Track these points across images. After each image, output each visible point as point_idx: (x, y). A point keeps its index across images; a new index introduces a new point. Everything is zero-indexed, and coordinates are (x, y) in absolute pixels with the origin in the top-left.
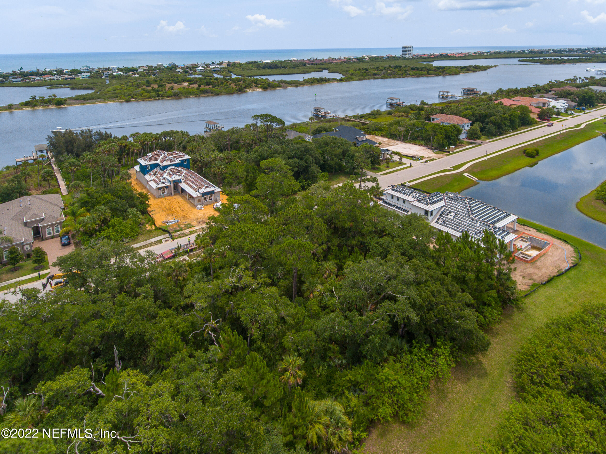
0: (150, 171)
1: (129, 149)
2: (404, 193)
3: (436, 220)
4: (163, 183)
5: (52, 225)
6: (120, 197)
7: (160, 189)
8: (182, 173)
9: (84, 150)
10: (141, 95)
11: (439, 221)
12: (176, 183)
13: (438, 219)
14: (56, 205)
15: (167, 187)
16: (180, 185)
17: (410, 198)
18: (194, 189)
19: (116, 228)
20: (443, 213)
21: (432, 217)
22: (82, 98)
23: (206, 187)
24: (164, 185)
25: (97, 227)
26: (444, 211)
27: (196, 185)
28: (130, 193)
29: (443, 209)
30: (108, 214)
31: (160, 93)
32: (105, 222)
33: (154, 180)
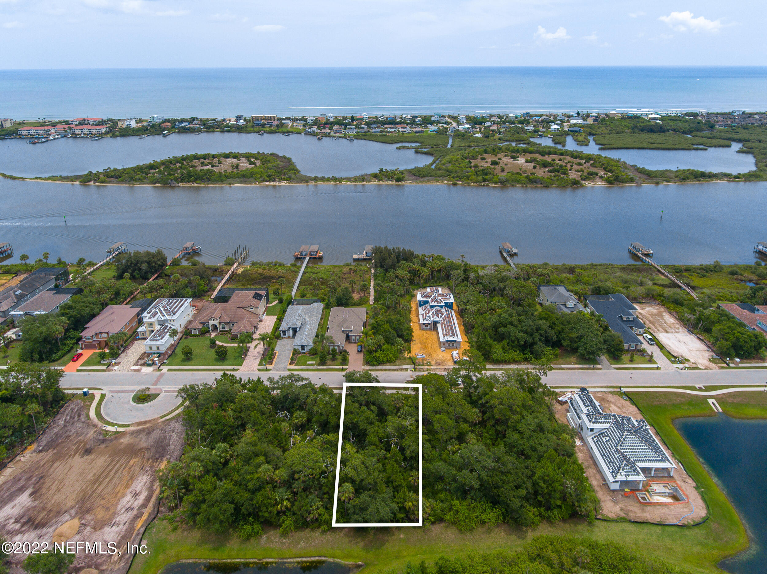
0: (423, 305)
1: (420, 274)
2: (584, 403)
3: (593, 436)
4: (427, 320)
5: (355, 336)
6: (394, 329)
7: (424, 324)
8: (443, 314)
9: (390, 268)
10: (468, 178)
11: (595, 439)
12: (436, 323)
13: (595, 437)
14: (361, 319)
15: (429, 324)
16: (438, 325)
17: (585, 410)
18: (443, 333)
19: (385, 352)
20: (602, 434)
21: (592, 433)
22: (417, 174)
23: (452, 336)
24: (427, 322)
25: (374, 349)
26: (604, 433)
27: (446, 331)
28: (401, 326)
29: (604, 431)
30: (383, 341)
31: (487, 177)
32: (380, 346)
33: (423, 315)
